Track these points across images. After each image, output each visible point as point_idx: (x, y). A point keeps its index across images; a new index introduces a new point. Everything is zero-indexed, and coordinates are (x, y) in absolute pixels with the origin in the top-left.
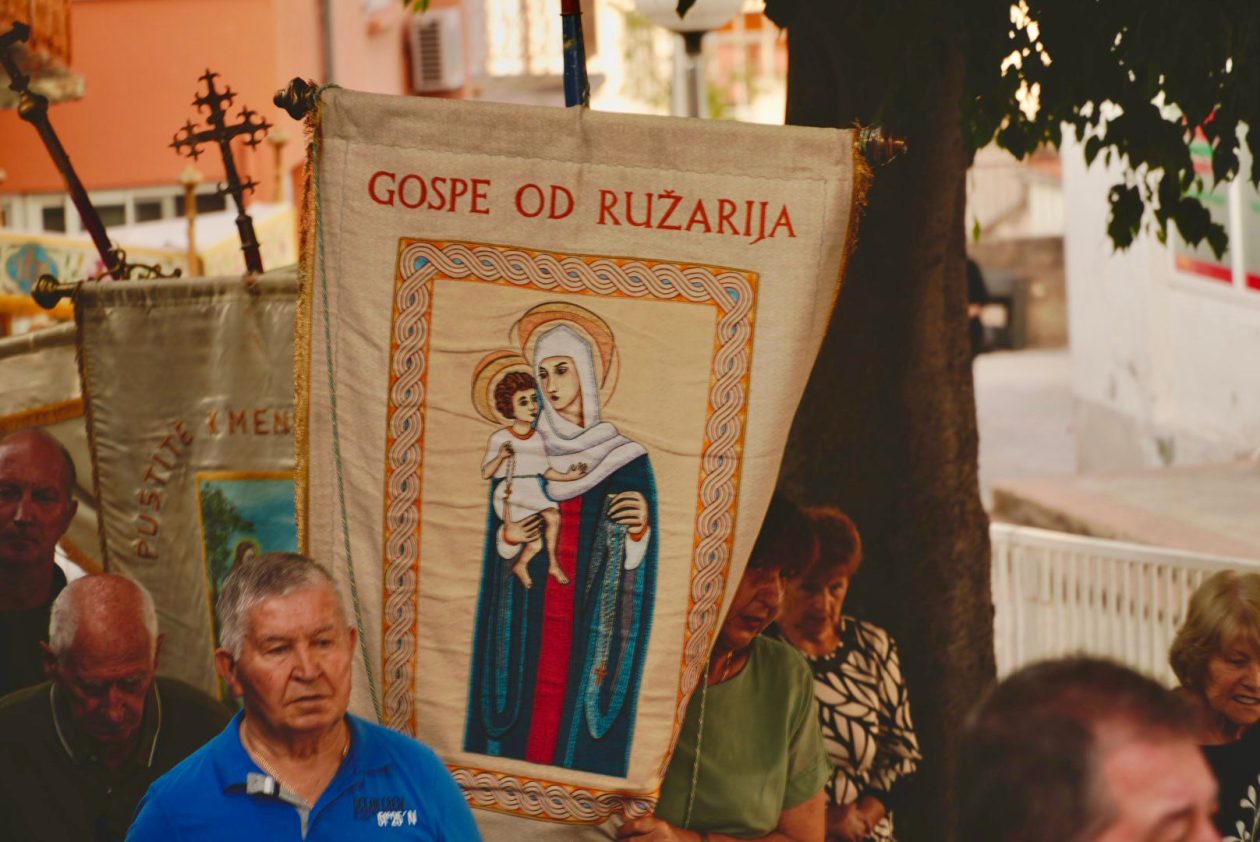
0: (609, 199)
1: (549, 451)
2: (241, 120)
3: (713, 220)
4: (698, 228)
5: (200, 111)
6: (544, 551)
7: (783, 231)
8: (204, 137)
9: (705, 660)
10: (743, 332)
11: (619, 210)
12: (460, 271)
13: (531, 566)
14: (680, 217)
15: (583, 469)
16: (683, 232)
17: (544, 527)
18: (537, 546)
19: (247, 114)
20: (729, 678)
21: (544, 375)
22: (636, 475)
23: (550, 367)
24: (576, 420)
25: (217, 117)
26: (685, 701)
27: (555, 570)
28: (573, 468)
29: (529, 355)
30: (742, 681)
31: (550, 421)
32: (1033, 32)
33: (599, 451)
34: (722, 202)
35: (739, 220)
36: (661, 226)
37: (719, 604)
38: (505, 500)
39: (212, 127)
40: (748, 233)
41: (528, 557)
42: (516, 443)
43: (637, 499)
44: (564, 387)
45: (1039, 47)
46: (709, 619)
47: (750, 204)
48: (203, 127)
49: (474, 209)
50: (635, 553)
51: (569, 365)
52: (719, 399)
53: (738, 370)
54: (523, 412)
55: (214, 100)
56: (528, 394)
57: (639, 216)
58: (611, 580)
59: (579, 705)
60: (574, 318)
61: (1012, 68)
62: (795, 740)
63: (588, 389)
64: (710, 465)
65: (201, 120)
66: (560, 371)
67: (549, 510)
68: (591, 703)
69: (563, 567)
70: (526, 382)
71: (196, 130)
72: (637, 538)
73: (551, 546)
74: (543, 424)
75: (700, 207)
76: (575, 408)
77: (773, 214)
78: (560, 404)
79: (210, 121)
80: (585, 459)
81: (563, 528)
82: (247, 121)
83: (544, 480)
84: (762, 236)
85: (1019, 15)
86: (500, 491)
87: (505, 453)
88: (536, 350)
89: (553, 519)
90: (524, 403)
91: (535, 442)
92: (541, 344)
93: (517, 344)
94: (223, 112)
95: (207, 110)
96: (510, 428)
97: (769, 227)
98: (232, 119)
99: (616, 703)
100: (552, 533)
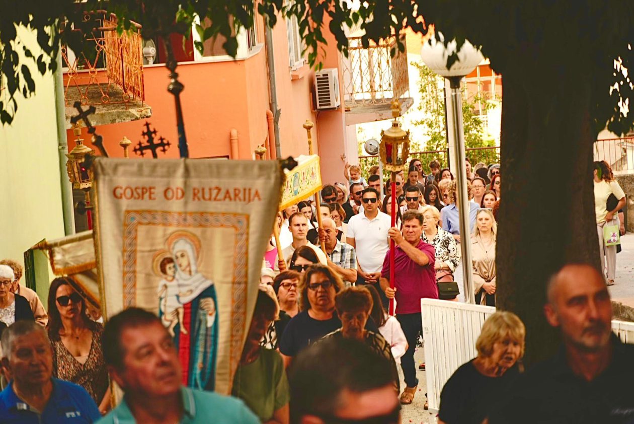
0: (196, 191)
1: (179, 286)
2: (160, 142)
3: (232, 196)
4: (227, 200)
5: (144, 138)
6: (178, 324)
7: (256, 198)
8: (146, 148)
9: (239, 358)
10: (244, 237)
11: (200, 195)
12: (145, 221)
13: (174, 329)
14: (221, 196)
15: (191, 291)
16: (222, 202)
17: (178, 314)
18: (176, 321)
19: (162, 139)
20: (252, 362)
21: (177, 258)
22: (209, 292)
23: (179, 254)
24: (188, 273)
25: (150, 140)
26: (233, 374)
27: (183, 330)
28: (188, 291)
29: (171, 250)
30: (257, 362)
31: (179, 274)
32: (625, 72)
33: (197, 284)
34: (235, 190)
35: (241, 195)
36: (215, 199)
37: (242, 337)
38: (165, 305)
39: (148, 144)
40: (245, 199)
41: (173, 325)
42: (168, 284)
43: (210, 300)
44: (184, 262)
45: (628, 80)
46: (239, 343)
47: (245, 190)
48: (145, 144)
49: (150, 198)
50: (210, 321)
51: (185, 254)
52: (237, 262)
53: (244, 250)
54: (170, 272)
55: (149, 134)
56: (171, 265)
57: (207, 196)
58: (202, 331)
59: (193, 378)
60: (186, 236)
61: (615, 90)
62: (276, 385)
63: (192, 261)
64: (236, 286)
65: (145, 141)
66: (182, 256)
67: (180, 308)
68: (198, 377)
69: (185, 328)
70: (170, 260)
71: (143, 145)
72: (211, 315)
73: (181, 320)
74: (177, 276)
75: (228, 192)
76: (188, 269)
77: (253, 192)
78: (183, 268)
79: (148, 142)
80: (192, 288)
81: (185, 314)
82: (162, 142)
83: (178, 296)
84: (249, 201)
85: (618, 64)
86: (163, 302)
87: (164, 288)
88: (173, 248)
89: (181, 311)
90: (170, 268)
91: (175, 283)
92: (175, 246)
93: (166, 247)
94: (153, 139)
95: (146, 137)
96: (166, 278)
97: (252, 196)
98: (156, 141)
99: (207, 376)
100: (181, 316)
